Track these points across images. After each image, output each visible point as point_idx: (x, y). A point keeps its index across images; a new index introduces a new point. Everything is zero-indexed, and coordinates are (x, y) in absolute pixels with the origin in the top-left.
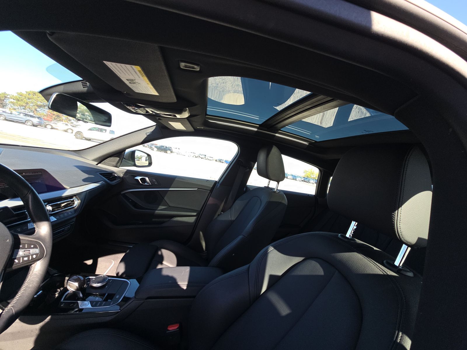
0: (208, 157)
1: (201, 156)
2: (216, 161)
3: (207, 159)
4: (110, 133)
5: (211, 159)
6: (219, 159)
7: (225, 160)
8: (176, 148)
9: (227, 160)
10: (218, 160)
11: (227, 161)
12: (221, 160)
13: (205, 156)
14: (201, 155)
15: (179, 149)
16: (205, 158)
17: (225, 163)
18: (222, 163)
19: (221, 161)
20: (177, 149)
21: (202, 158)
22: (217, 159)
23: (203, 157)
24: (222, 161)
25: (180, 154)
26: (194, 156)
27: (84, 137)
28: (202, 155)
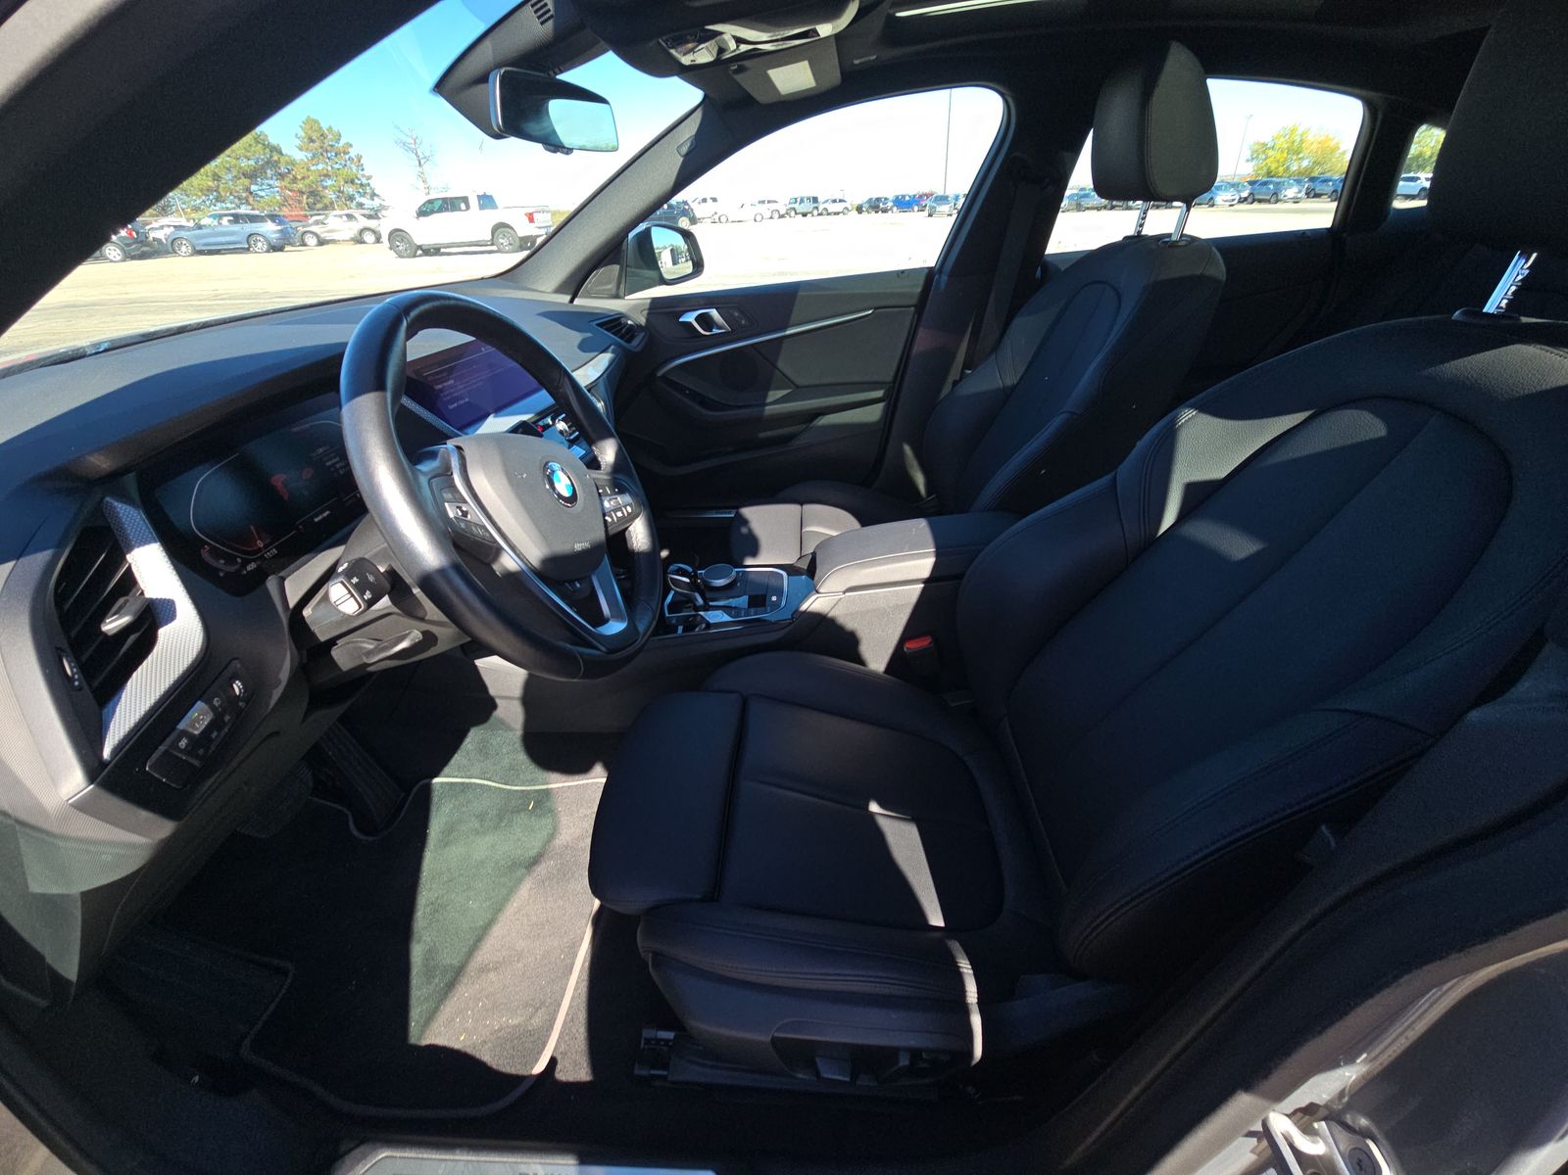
0: (826, 205)
1: (800, 208)
2: (859, 209)
3: (824, 212)
4: (482, 207)
5: (838, 207)
6: (871, 199)
7: (891, 197)
8: (704, 200)
9: (900, 193)
10: (867, 205)
11: (903, 196)
12: (878, 200)
13: (815, 200)
14: (799, 200)
15: (714, 200)
16: (815, 212)
17: (895, 209)
18: (885, 211)
19: (878, 207)
20: (709, 201)
21: (804, 215)
22: (861, 198)
23: (807, 207)
24: (881, 205)
25: (723, 219)
26: (776, 215)
27: (420, 247)
28: (802, 201)
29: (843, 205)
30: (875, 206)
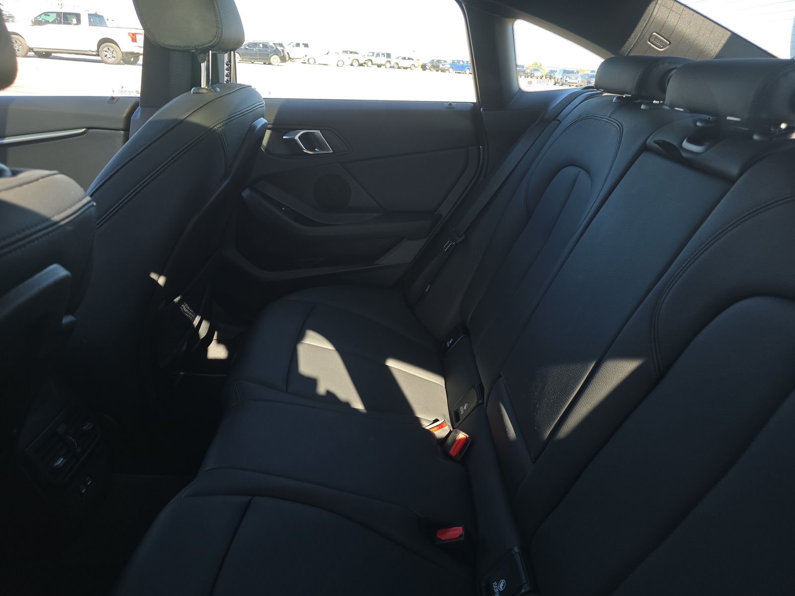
0: (398, 61)
1: (376, 60)
2: (424, 67)
3: (396, 66)
4: (91, 24)
5: (407, 63)
6: (433, 60)
7: (449, 61)
8: (298, 45)
9: (456, 58)
10: (430, 65)
11: (459, 61)
12: (439, 61)
13: (389, 55)
14: (375, 54)
15: (306, 45)
16: (388, 65)
17: (451, 70)
18: (443, 71)
19: (438, 67)
20: (302, 46)
21: (379, 66)
22: (426, 60)
23: (382, 60)
24: (441, 66)
25: (312, 61)
26: (356, 63)
27: (31, 49)
28: (378, 55)
29: (411, 62)
30: (436, 66)
